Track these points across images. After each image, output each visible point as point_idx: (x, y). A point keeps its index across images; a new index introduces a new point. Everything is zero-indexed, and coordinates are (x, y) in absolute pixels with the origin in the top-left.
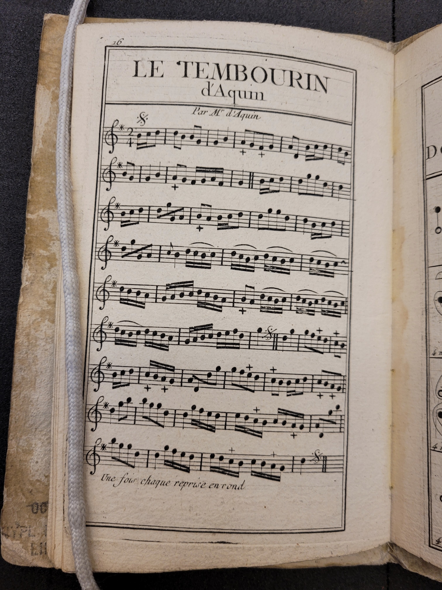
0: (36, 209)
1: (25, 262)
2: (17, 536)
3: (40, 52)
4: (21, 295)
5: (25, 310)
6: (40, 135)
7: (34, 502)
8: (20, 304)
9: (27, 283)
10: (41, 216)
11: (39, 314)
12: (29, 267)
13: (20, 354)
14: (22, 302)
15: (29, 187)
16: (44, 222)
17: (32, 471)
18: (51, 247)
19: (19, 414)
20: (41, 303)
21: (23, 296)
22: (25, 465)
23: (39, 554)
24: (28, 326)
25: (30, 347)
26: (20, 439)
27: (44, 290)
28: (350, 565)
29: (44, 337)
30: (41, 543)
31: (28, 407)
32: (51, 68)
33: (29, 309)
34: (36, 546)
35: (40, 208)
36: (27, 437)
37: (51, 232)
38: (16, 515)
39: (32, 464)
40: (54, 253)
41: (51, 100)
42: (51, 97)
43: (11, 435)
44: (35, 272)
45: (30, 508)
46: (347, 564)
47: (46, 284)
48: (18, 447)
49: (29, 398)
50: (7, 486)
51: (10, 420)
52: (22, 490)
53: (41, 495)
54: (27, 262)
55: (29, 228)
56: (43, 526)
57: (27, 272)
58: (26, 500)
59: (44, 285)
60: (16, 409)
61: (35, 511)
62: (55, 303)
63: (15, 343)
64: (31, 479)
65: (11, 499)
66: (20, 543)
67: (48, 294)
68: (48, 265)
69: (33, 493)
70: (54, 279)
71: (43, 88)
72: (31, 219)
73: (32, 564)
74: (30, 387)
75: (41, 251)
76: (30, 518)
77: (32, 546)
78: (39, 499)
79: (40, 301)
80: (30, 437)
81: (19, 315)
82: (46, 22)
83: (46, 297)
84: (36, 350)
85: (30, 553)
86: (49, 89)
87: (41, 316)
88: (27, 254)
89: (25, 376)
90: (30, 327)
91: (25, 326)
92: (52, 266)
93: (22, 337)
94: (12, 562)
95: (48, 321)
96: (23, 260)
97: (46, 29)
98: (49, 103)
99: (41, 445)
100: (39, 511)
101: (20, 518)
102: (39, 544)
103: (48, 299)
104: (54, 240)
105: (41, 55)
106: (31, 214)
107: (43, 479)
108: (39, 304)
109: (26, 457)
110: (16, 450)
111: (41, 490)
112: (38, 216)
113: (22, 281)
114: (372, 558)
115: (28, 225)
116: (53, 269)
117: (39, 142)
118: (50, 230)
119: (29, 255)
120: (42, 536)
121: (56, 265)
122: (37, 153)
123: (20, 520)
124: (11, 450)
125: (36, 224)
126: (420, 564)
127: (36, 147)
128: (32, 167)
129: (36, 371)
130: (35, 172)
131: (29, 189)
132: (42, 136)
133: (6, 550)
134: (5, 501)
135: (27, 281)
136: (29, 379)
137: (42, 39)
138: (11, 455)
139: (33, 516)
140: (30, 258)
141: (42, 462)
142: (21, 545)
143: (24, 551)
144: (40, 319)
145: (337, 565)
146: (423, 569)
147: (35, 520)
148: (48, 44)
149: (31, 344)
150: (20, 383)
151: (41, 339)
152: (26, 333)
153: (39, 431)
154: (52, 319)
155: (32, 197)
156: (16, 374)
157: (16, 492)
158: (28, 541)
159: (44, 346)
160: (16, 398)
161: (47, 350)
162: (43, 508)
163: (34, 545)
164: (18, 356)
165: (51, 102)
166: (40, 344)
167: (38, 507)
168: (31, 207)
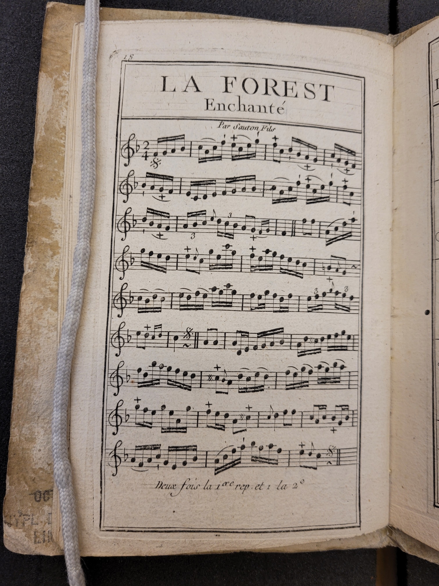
0: (39, 197)
1: (28, 249)
2: (20, 525)
3: (42, 39)
4: (24, 282)
5: (27, 297)
6: (42, 122)
7: (37, 490)
8: (23, 292)
9: (30, 271)
10: (43, 203)
11: (41, 302)
12: (31, 255)
13: (23, 342)
14: (25, 290)
15: (31, 174)
16: (47, 210)
17: (35, 460)
18: (54, 235)
19: (21, 402)
20: (43, 291)
21: (26, 284)
22: (28, 453)
23: (42, 542)
24: (30, 313)
25: (33, 335)
26: (22, 428)
27: (46, 278)
28: (351, 549)
29: (46, 325)
30: (44, 532)
31: (30, 396)
32: (54, 56)
33: (32, 297)
34: (39, 534)
35: (43, 196)
36: (29, 425)
37: (53, 220)
38: (18, 503)
39: (35, 452)
40: (56, 241)
41: (54, 88)
42: (54, 85)
43: (13, 423)
44: (38, 259)
45: (33, 496)
46: (347, 547)
47: (48, 272)
48: (20, 435)
49: (32, 386)
50: (10, 475)
51: (12, 408)
52: (25, 478)
53: (43, 483)
54: (29, 250)
55: (31, 216)
56: (46, 514)
57: (29, 260)
58: (29, 489)
59: (47, 273)
60: (18, 397)
61: (38, 499)
62: (58, 291)
63: (18, 331)
64: (34, 467)
65: (13, 487)
66: (23, 531)
67: (50, 282)
68: (50, 253)
69: (35, 481)
70: (57, 267)
71: (45, 76)
72: (33, 207)
73: (35, 552)
74: (32, 375)
75: (44, 239)
76: (32, 507)
77: (35, 534)
78: (42, 487)
79: (42, 289)
80: (33, 425)
81: (22, 303)
82: (49, 10)
83: (49, 285)
84: (39, 338)
85: (33, 541)
86: (51, 77)
87: (43, 304)
88: (30, 242)
89: (28, 364)
90: (32, 314)
91: (27, 314)
92: (54, 254)
93: (25, 325)
94: (14, 550)
95: (51, 308)
96: (26, 248)
97: (49, 17)
98: (52, 91)
99: (43, 433)
100: (42, 499)
101: (23, 506)
102: (42, 532)
103: (51, 287)
104: (56, 228)
105: (43, 43)
106: (34, 201)
107: (46, 466)
108: (41, 292)
109: (28, 445)
110: (18, 438)
111: (44, 478)
112: (40, 203)
113: (25, 269)
114: (371, 541)
115: (30, 212)
116: (55, 257)
117: (41, 130)
118: (53, 218)
119: (31, 243)
120: (45, 524)
121: (58, 253)
122: (40, 140)
123: (22, 509)
124: (14, 438)
125: (39, 211)
126: (419, 547)
127: (38, 135)
128: (34, 154)
129: (39, 359)
130: (37, 160)
131: (31, 176)
132: (44, 124)
133: (8, 538)
134: (8, 489)
135: (29, 268)
136: (31, 367)
137: (45, 27)
138: (14, 443)
139: (36, 504)
140: (33, 246)
141: (45, 450)
142: (24, 534)
143: (27, 539)
144: (43, 307)
145: (338, 549)
146: (421, 552)
147: (38, 508)
148: (50, 32)
149: (33, 332)
150: (23, 371)
151: (44, 327)
152: (28, 321)
153: (42, 419)
154: (54, 307)
155: (35, 185)
156: (19, 362)
157: (19, 480)
158: (31, 529)
159: (47, 334)
160: (18, 386)
161: (50, 338)
162: (46, 496)
163: (37, 533)
164: (20, 344)
165: (54, 90)
166: (43, 332)
167: (40, 496)
168: (33, 195)
